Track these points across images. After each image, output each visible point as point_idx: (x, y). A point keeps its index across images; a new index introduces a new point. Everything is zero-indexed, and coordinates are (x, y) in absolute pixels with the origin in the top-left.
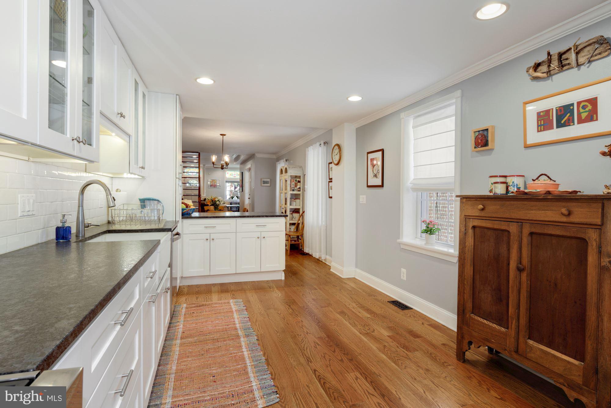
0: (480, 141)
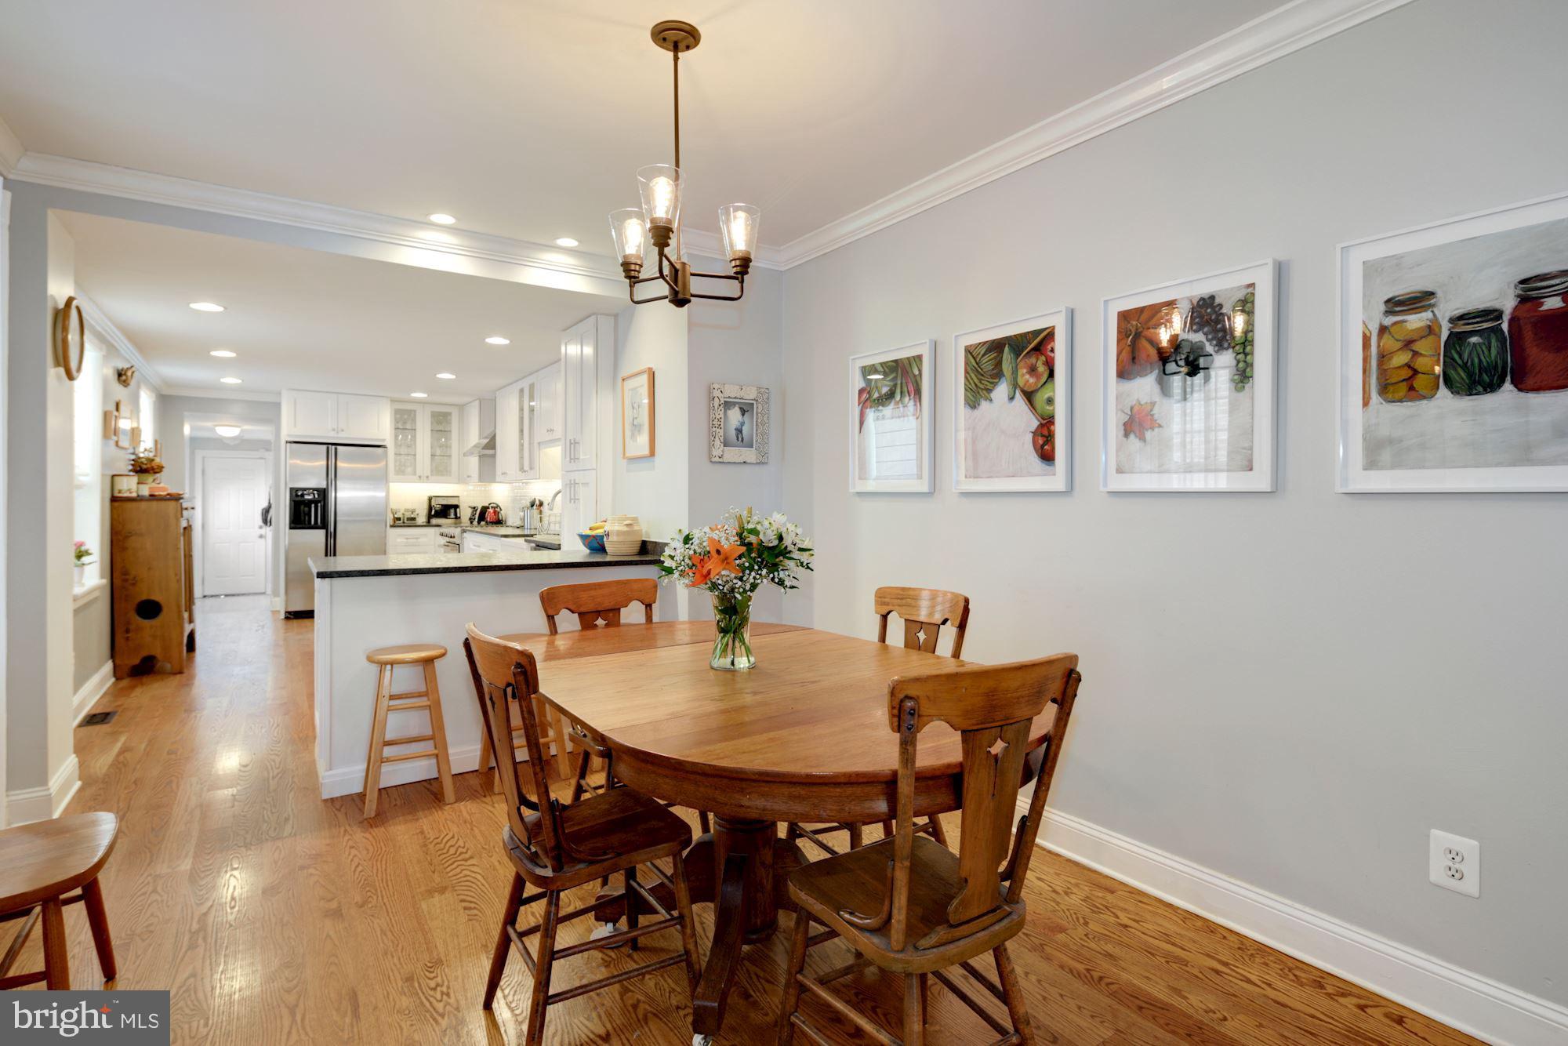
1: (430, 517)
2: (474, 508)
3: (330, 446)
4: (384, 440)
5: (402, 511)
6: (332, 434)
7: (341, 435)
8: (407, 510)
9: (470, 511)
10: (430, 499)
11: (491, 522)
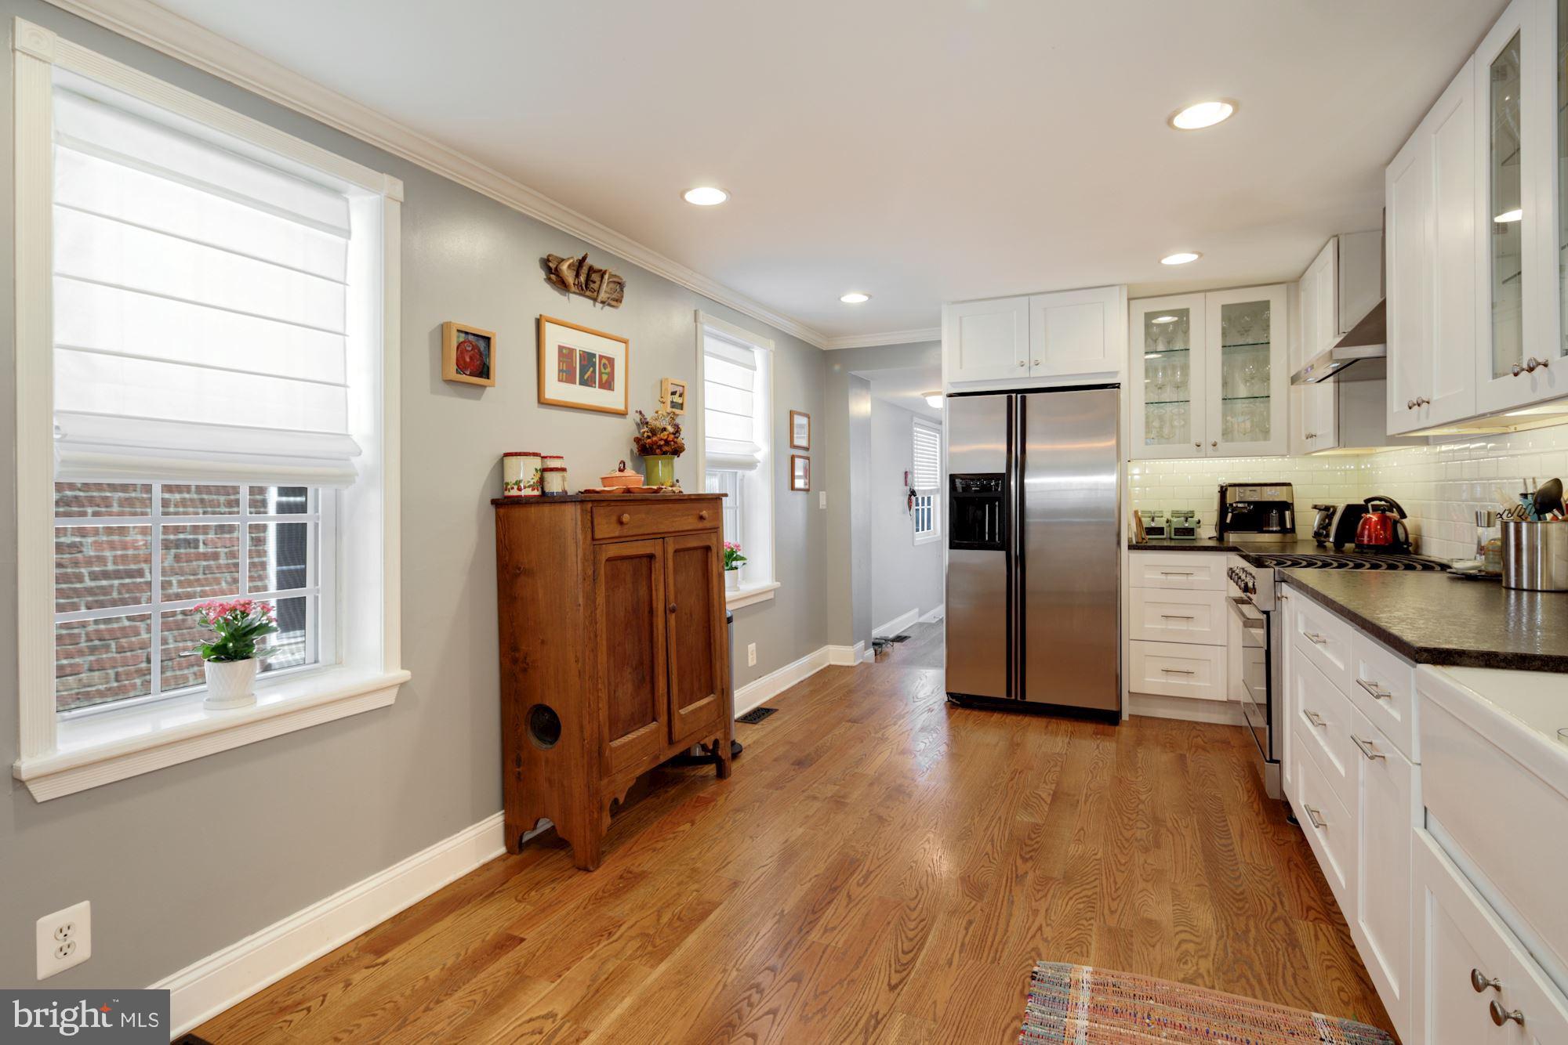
0: (468, 360)
1: (1223, 527)
2: (1327, 508)
3: (1014, 395)
4: (1115, 373)
5: (1167, 515)
6: (1022, 373)
7: (1037, 372)
8: (1175, 514)
9: (1316, 518)
10: (1223, 491)
11: (1369, 547)
